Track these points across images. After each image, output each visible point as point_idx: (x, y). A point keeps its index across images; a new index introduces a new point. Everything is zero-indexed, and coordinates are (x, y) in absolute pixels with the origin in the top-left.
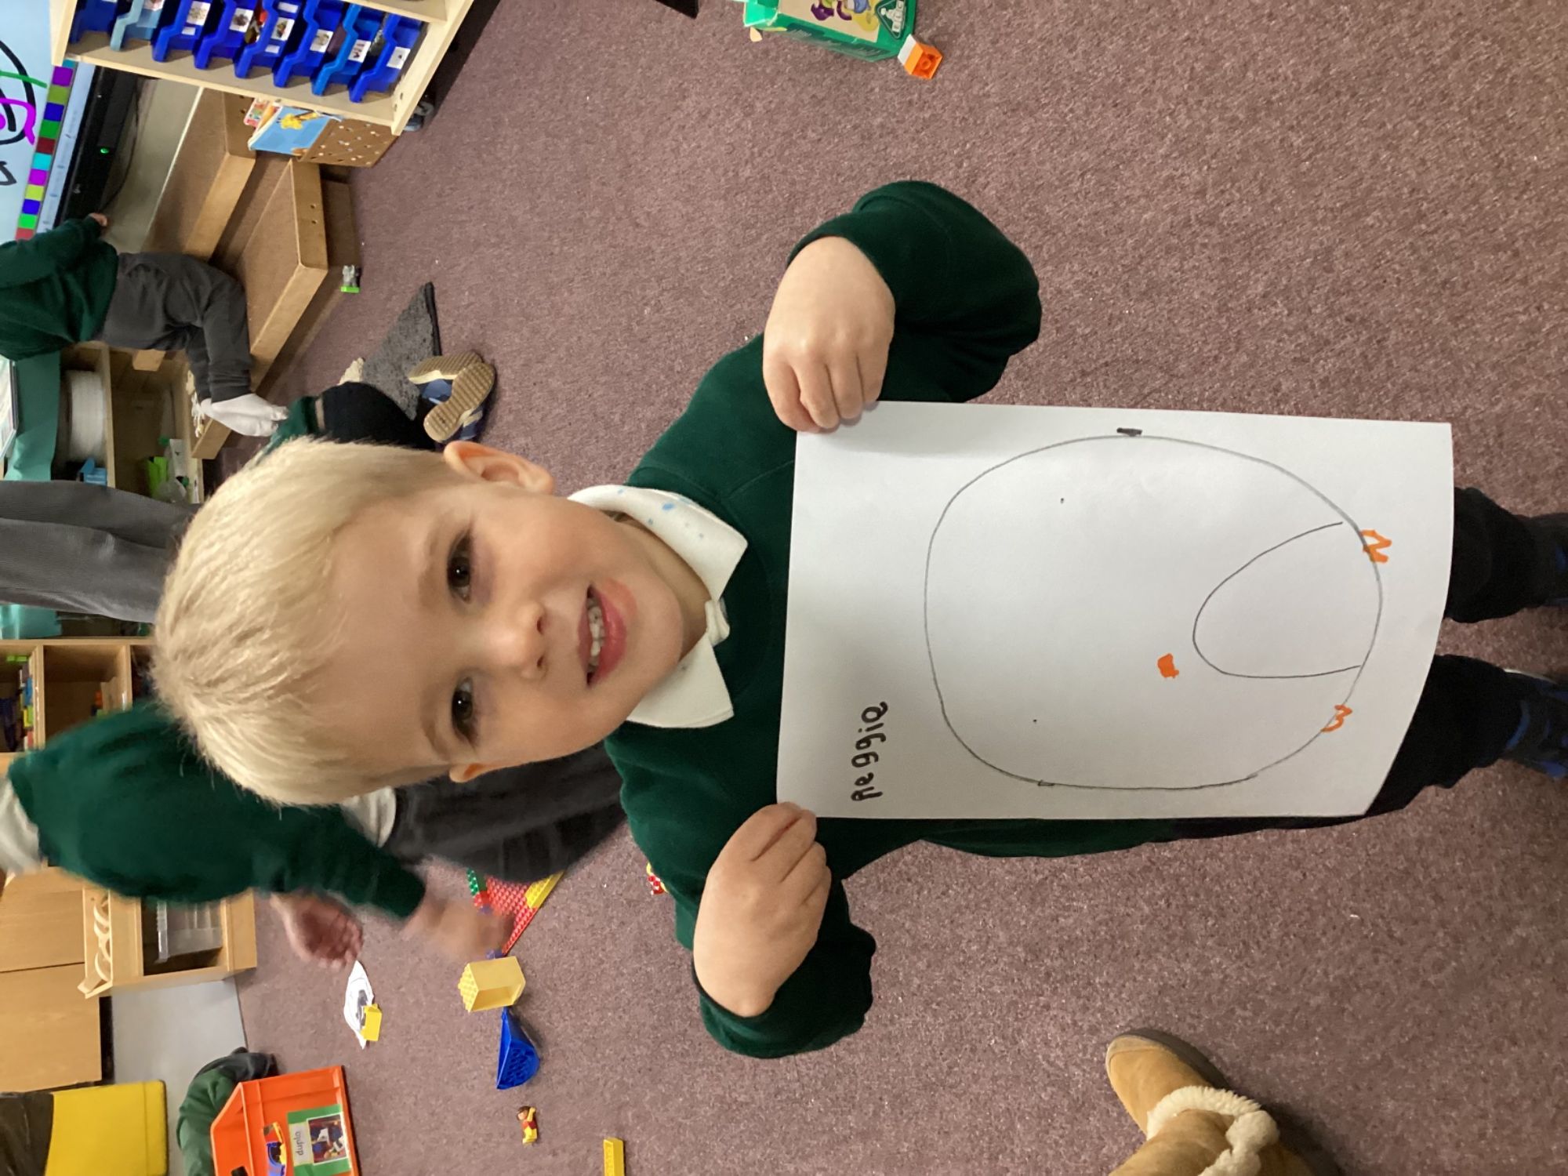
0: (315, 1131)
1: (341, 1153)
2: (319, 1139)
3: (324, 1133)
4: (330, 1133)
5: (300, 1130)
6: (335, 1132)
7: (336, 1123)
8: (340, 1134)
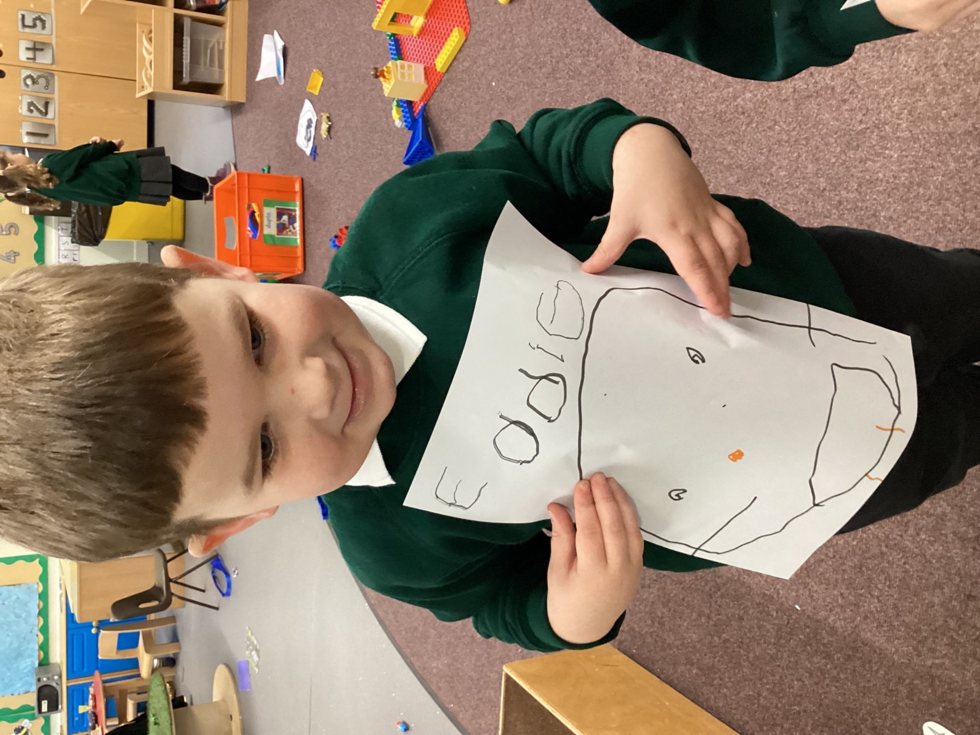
0: (280, 215)
1: (294, 234)
2: (281, 221)
3: (285, 218)
4: (289, 218)
5: (270, 212)
6: (292, 220)
7: (293, 214)
8: (295, 221)
